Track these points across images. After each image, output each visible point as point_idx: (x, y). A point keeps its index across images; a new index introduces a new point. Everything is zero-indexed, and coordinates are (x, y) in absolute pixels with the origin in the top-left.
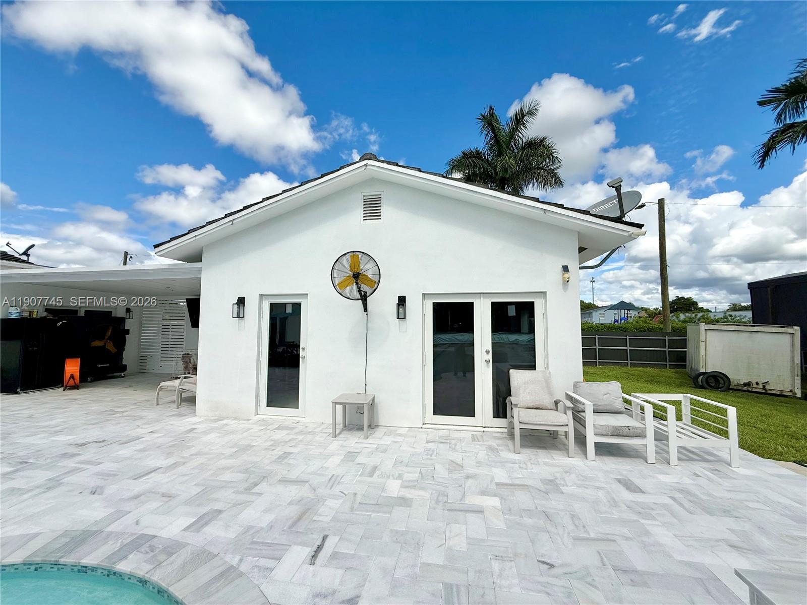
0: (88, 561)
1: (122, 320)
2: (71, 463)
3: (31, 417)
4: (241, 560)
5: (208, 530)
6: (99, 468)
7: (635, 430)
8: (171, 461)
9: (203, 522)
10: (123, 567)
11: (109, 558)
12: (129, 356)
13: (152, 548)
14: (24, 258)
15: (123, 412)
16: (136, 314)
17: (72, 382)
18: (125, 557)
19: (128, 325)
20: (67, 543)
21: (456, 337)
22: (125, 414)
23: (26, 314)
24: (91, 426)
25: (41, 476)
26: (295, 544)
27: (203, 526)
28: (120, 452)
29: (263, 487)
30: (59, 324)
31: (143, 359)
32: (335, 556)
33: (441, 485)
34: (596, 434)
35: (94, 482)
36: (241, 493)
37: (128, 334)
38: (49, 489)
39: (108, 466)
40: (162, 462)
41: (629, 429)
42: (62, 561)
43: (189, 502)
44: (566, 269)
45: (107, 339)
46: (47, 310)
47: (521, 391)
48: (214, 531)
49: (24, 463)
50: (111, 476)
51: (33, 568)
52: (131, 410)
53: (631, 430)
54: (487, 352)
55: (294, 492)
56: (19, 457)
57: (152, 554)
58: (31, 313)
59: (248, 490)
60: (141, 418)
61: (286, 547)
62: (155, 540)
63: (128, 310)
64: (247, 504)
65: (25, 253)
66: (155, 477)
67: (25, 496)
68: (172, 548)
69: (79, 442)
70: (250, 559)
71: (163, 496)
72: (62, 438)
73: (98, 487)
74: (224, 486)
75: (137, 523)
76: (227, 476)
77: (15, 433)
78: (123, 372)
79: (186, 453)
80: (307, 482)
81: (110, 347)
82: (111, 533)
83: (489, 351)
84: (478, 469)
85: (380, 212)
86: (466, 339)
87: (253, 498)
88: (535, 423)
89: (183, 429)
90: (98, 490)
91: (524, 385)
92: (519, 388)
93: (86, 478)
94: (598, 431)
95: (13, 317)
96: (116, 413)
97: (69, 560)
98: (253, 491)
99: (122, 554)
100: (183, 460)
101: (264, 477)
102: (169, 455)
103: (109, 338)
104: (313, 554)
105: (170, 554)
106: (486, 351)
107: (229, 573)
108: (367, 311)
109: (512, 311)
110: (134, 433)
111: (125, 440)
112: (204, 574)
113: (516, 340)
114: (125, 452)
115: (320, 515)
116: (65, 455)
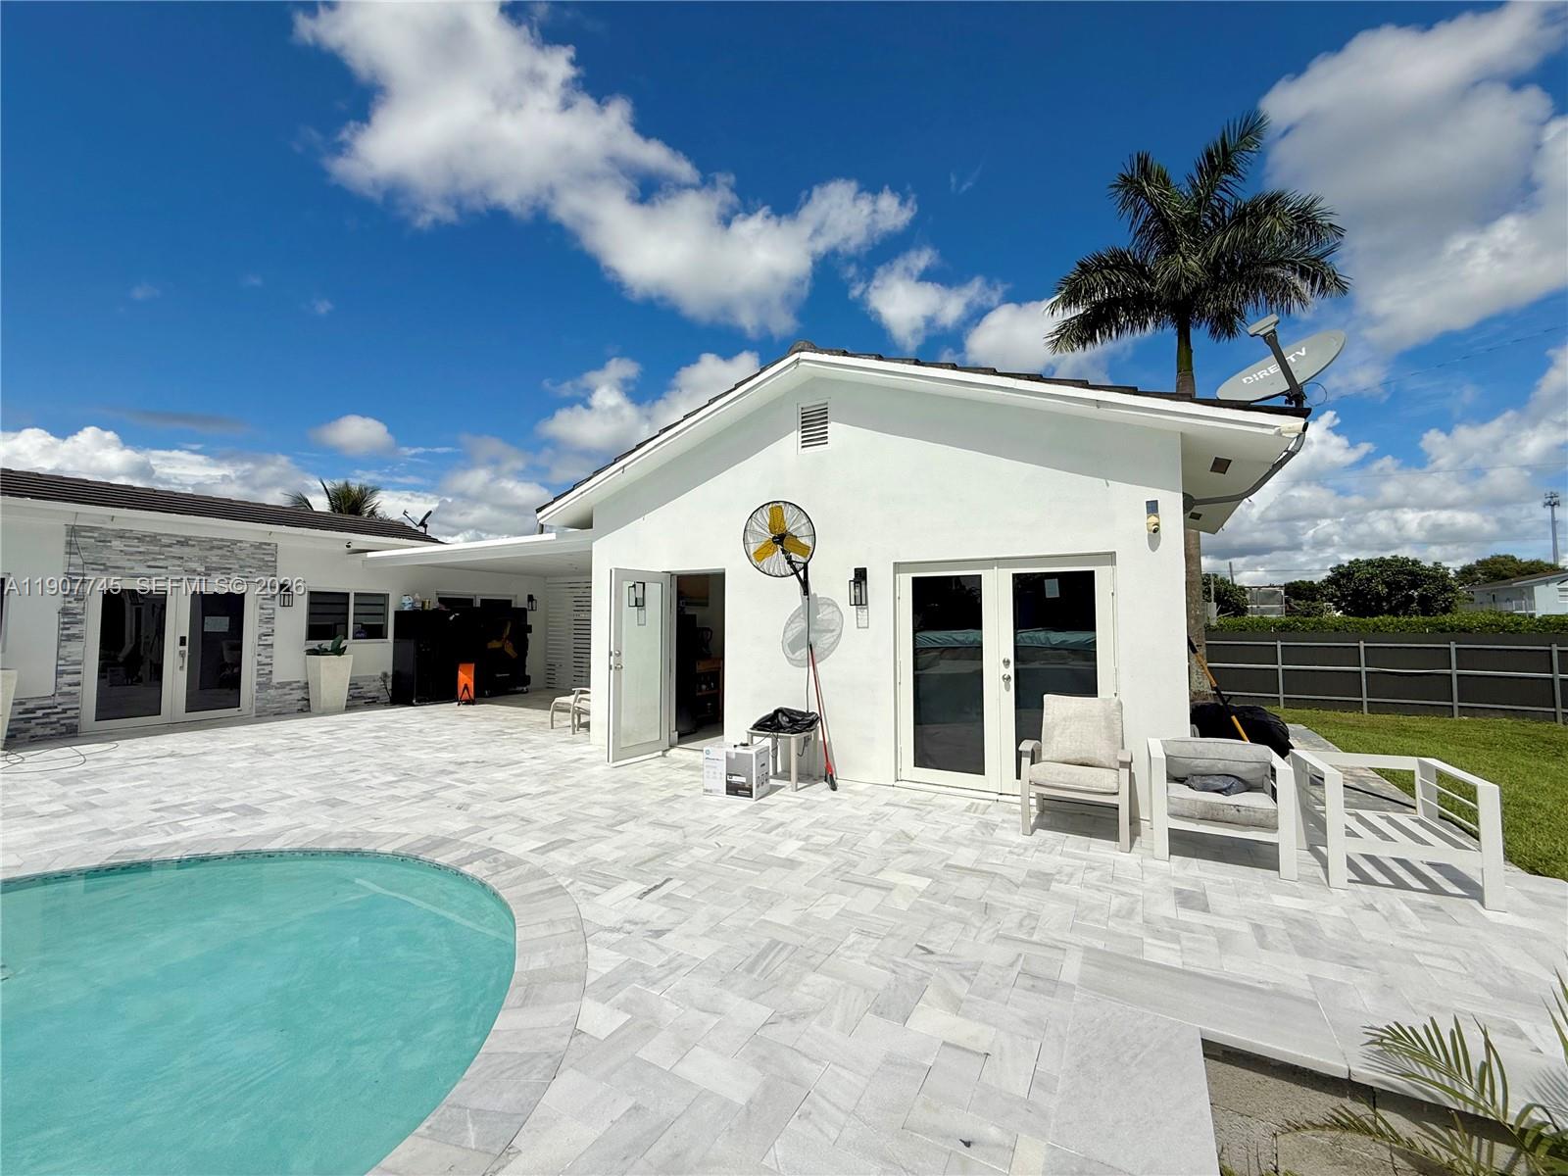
0: (441, 860)
1: (523, 611)
2: (447, 780)
3: (420, 731)
4: (572, 883)
5: (552, 854)
6: (471, 787)
7: (1252, 813)
8: (544, 788)
9: (551, 847)
10: (467, 869)
11: (457, 861)
12: (534, 664)
13: (495, 860)
14: (422, 529)
15: (512, 734)
16: (540, 604)
17: (466, 696)
18: (471, 863)
19: (532, 619)
20: (428, 845)
21: (954, 636)
22: (514, 736)
23: (419, 605)
24: (475, 746)
25: (419, 788)
26: (633, 880)
27: (548, 851)
28: (494, 775)
29: (630, 826)
30: (451, 618)
31: (551, 668)
32: (668, 896)
33: (859, 856)
34: (1173, 815)
35: (461, 799)
36: (603, 828)
37: (531, 632)
38: (423, 800)
39: (480, 787)
40: (533, 790)
41: (1238, 811)
42: (421, 857)
43: (543, 829)
44: (1152, 507)
45: (506, 639)
46: (441, 600)
47: (1056, 733)
48: (559, 857)
49: (407, 775)
50: (481, 796)
51: (400, 858)
52: (521, 732)
53: (1243, 813)
54: (1006, 663)
55: (661, 835)
56: (404, 769)
57: (494, 864)
58: (423, 603)
59: (610, 827)
60: (529, 741)
61: (619, 881)
62: (501, 854)
63: (531, 598)
64: (600, 839)
65: (423, 524)
66: (521, 802)
67: (403, 803)
68: (513, 863)
69: (459, 760)
70: (581, 883)
71: (522, 819)
72: (445, 755)
73: (464, 804)
74: (587, 819)
75: (490, 839)
76: (596, 811)
77: (404, 746)
78: (525, 686)
79: (561, 784)
80: (682, 828)
81: (510, 650)
82: (466, 843)
83: (1008, 662)
84: (937, 846)
85: (826, 433)
86: (972, 639)
87: (612, 834)
88: (1057, 784)
89: (569, 758)
90: (465, 807)
91: (1063, 723)
92: (1054, 727)
93: (457, 796)
94: (1175, 808)
95: (406, 608)
96: (505, 734)
97: (427, 857)
98: (615, 828)
99: (469, 860)
100: (556, 790)
101: (635, 817)
102: (544, 782)
103: (508, 638)
104: (646, 890)
105: (510, 867)
106: (1004, 661)
107: (557, 890)
108: (808, 594)
109: (1052, 590)
110: (516, 758)
111: (503, 763)
112: (534, 886)
113: (1064, 641)
114: (500, 775)
115: (676, 860)
116: (443, 772)
